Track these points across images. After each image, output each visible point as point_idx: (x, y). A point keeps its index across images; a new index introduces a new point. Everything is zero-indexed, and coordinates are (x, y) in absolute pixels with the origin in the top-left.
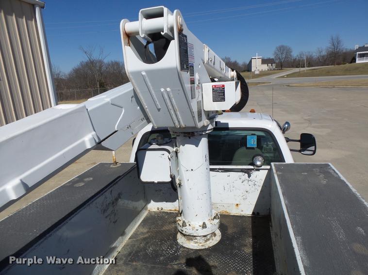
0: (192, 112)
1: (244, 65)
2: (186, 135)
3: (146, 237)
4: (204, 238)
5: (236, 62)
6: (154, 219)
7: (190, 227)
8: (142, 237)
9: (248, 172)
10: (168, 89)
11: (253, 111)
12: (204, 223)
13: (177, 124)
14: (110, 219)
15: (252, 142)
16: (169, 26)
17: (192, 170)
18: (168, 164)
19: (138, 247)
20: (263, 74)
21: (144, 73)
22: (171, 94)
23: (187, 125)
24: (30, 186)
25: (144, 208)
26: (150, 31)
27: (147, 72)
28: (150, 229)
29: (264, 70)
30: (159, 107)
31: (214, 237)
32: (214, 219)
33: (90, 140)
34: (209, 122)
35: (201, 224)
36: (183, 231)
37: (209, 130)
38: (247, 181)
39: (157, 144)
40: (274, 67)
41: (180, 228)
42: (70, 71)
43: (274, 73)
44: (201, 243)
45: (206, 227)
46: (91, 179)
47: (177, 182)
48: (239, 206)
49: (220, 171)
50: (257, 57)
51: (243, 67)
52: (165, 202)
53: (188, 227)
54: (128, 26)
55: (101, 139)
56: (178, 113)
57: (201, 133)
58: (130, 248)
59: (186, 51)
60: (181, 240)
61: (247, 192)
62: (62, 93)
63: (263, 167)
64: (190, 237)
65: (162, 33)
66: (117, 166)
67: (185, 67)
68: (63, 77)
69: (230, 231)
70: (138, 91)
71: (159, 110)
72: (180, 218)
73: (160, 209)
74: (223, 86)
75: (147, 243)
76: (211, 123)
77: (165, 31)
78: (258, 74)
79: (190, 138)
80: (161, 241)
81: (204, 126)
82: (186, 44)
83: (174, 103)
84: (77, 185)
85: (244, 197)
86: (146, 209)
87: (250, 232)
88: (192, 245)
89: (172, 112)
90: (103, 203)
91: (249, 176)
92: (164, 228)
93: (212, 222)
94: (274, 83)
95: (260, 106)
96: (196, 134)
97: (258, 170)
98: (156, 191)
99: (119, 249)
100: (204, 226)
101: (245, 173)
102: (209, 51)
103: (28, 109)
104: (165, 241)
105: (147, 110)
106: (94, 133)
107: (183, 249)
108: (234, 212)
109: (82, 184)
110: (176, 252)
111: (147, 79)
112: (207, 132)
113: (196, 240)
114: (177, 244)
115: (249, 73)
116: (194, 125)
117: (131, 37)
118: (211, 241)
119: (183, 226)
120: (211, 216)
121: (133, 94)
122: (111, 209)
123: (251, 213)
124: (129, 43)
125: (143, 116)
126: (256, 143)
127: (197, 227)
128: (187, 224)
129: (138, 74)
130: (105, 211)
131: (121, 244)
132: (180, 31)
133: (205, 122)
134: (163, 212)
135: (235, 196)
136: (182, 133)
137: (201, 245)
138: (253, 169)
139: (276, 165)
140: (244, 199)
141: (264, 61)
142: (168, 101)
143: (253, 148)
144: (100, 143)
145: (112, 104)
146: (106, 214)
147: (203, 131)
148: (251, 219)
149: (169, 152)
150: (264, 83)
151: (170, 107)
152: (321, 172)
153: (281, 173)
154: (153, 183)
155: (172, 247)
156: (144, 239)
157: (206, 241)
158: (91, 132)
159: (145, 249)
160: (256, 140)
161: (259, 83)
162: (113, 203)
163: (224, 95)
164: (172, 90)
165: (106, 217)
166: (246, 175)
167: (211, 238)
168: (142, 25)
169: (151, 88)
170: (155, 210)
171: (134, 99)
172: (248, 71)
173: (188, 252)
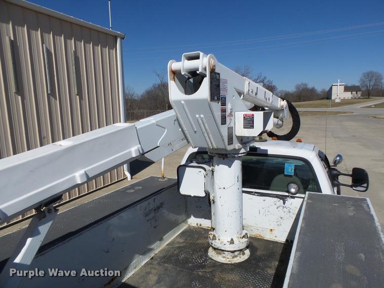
0: (222, 136)
1: (323, 91)
2: (220, 156)
3: (181, 246)
4: (231, 254)
5: (313, 88)
6: (192, 233)
7: (219, 241)
8: (177, 245)
9: (283, 198)
10: (202, 116)
11: (299, 141)
12: (232, 240)
13: (210, 145)
14: (151, 223)
15: (289, 169)
16: (204, 67)
17: (224, 188)
18: (203, 180)
19: (172, 253)
20: (344, 102)
21: (183, 102)
22: (204, 119)
23: (219, 147)
24: (90, 177)
25: (185, 221)
26: (190, 69)
27: (186, 101)
28: (186, 240)
29: (346, 98)
30: (196, 130)
31: (242, 256)
32: (243, 237)
33: (136, 151)
34: (241, 146)
35: (229, 240)
36: (212, 244)
37: (242, 153)
38: (282, 208)
39: (197, 163)
40: (359, 96)
41: (210, 241)
42: (143, 92)
43: (359, 102)
44: (228, 258)
45: (233, 243)
46: (141, 188)
47: (211, 198)
48: (273, 232)
49: (256, 195)
50: (339, 84)
51: (322, 94)
52: (203, 219)
53: (217, 241)
54: (175, 65)
55: (145, 151)
56: (211, 136)
57: (233, 155)
58: (165, 252)
59: (218, 86)
60: (211, 253)
61: (281, 218)
62: (133, 113)
63: (298, 195)
64: (218, 250)
65: (198, 72)
66: (165, 180)
67: (216, 98)
68: (136, 98)
69: (259, 253)
70: (179, 116)
71: (195, 132)
72: (212, 233)
73: (199, 225)
74: (253, 115)
75: (180, 251)
76: (245, 148)
77: (200, 70)
78: (338, 103)
79: (224, 159)
80: (194, 250)
81: (235, 149)
82: (219, 80)
83: (207, 128)
84: (128, 191)
85: (278, 223)
86: (187, 223)
87: (278, 257)
88: (220, 259)
89: (206, 135)
90: (146, 208)
91: (284, 203)
92: (198, 242)
93: (241, 240)
94: (357, 114)
95: (335, 138)
96: (229, 156)
97: (293, 198)
98: (197, 207)
99: (156, 252)
100: (232, 242)
101: (281, 199)
102: (249, 83)
103: (93, 124)
104: (197, 251)
105: (186, 132)
106: (139, 146)
107: (211, 261)
108: (268, 236)
109: (132, 191)
110: (204, 262)
111: (185, 107)
112: (240, 155)
113: (224, 255)
114: (207, 256)
115: (328, 101)
116: (224, 148)
117: (176, 74)
118: (238, 258)
119: (213, 239)
120: (241, 234)
121: (176, 118)
122: (152, 214)
123: (285, 241)
124: (174, 78)
125: (183, 137)
126: (293, 171)
127: (225, 242)
128: (217, 239)
129: (178, 102)
130: (147, 215)
131: (159, 248)
132: (213, 71)
133: (237, 145)
134: (201, 228)
135: (269, 220)
136: (216, 154)
137: (228, 260)
138: (288, 196)
139: (311, 194)
140: (278, 225)
141: (347, 89)
142: (202, 125)
143: (291, 176)
144: (143, 154)
145: (157, 125)
146: (148, 218)
147: (235, 154)
148: (283, 246)
149: (205, 170)
150: (345, 113)
151: (204, 131)
152: (352, 205)
153: (311, 201)
154: (190, 196)
155: (201, 258)
156: (179, 247)
157: (233, 257)
158: (137, 145)
159: (177, 255)
160: (293, 168)
161: (339, 112)
162: (155, 210)
163: (253, 123)
164: (205, 117)
165: (148, 221)
166: (282, 201)
167: (239, 256)
168: (184, 65)
169: (189, 114)
170: (195, 225)
171: (176, 122)
172: (327, 99)
173: (214, 264)
